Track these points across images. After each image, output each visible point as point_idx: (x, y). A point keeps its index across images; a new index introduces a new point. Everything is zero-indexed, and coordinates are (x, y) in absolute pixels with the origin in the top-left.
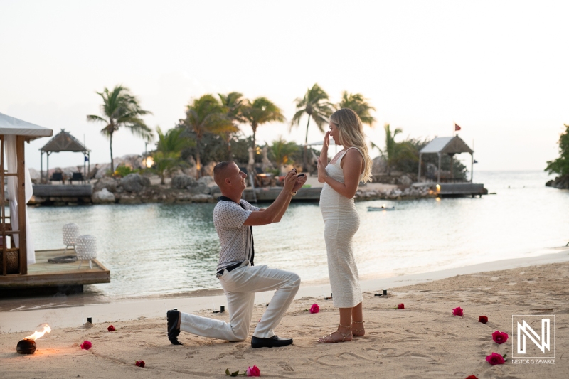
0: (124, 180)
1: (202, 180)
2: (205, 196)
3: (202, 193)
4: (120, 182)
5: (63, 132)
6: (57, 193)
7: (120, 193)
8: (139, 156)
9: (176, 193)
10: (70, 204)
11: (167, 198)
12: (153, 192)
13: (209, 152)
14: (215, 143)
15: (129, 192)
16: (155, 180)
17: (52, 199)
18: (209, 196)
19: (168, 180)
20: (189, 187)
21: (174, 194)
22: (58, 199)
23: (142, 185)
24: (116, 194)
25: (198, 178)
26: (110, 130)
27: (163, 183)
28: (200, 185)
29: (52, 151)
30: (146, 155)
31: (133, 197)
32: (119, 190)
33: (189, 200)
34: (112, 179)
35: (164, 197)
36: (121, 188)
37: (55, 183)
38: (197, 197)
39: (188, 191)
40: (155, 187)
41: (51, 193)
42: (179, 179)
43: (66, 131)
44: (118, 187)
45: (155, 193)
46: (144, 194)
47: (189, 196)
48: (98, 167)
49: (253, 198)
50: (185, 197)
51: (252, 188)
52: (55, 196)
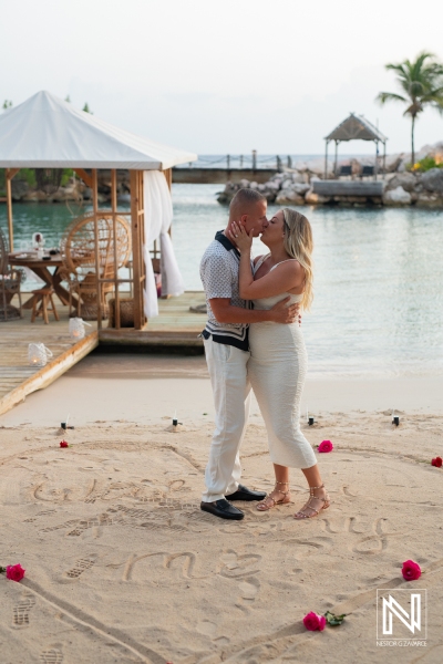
0: (425, 176)
4: (420, 179)
5: (352, 116)
7: (418, 193)
10: (356, 205)
15: (430, 192)
17: (337, 199)
22: (344, 199)
24: (414, 195)
26: (414, 111)
29: (342, 140)
31: (434, 198)
32: (418, 190)
34: (412, 175)
36: (421, 186)
44: (417, 185)
48: (403, 157)
52: (340, 196)
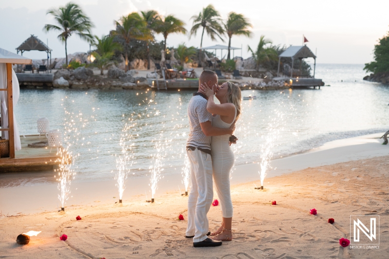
0: (74, 71)
1: (129, 73)
2: (131, 84)
3: (129, 82)
4: (72, 73)
5: (32, 36)
6: (29, 80)
7: (72, 80)
8: (86, 54)
9: (112, 81)
10: (38, 87)
11: (105, 85)
12: (95, 80)
13: (133, 52)
14: (138, 46)
15: (79, 80)
16: (96, 72)
17: (25, 84)
18: (134, 84)
19: (105, 72)
20: (120, 77)
21: (110, 82)
22: (30, 84)
23: (87, 75)
24: (70, 81)
25: (126, 71)
26: (65, 36)
27: (102, 74)
28: (128, 76)
29: (25, 50)
30: (90, 53)
31: (81, 83)
32: (72, 79)
33: (120, 86)
34: (67, 71)
35: (103, 84)
36: (73, 77)
37: (28, 72)
38: (126, 84)
39: (119, 80)
40: (97, 76)
41: (25, 80)
42: (113, 71)
43: (35, 36)
44: (71, 76)
45: (97, 81)
46: (89, 82)
47: (120, 83)
48: (57, 61)
49: (165, 87)
50: (118, 84)
51: (163, 79)
52: (27, 82)
